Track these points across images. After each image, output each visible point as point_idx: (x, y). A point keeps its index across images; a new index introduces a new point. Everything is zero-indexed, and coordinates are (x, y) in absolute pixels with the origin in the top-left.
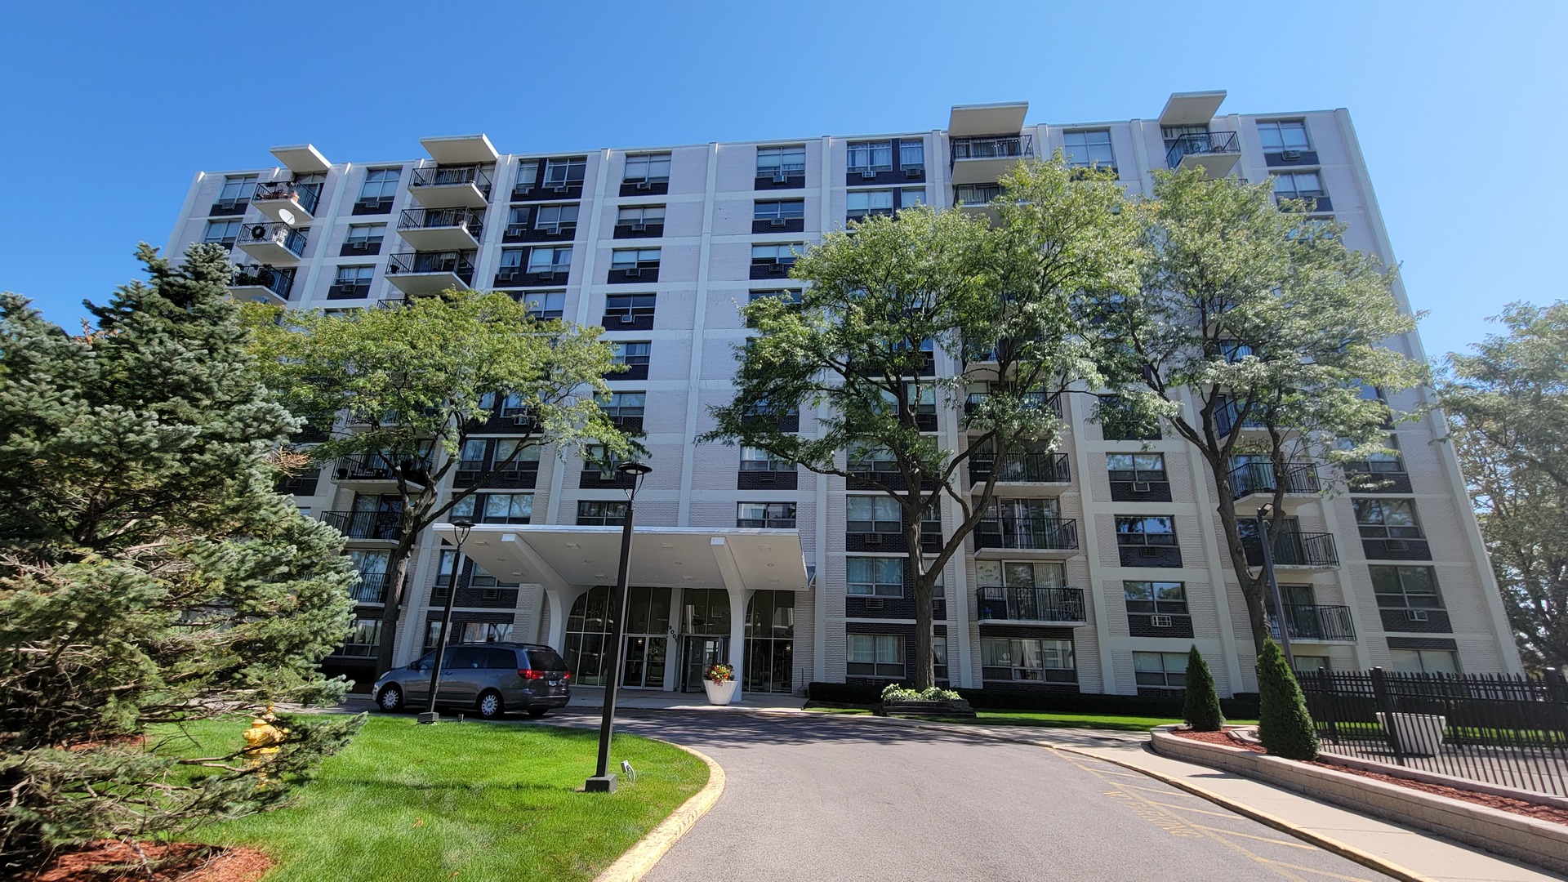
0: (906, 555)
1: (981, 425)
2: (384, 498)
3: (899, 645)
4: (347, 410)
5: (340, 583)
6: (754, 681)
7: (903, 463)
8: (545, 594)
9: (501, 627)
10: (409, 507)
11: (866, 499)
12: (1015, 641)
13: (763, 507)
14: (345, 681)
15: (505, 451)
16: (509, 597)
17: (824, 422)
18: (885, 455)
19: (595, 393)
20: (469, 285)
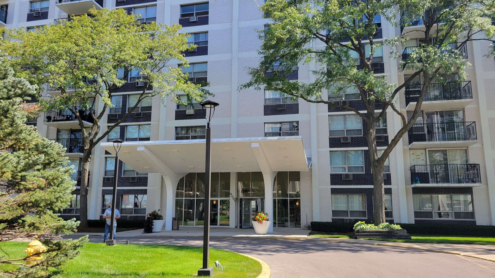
0: (367, 148)
1: (413, 67)
2: (72, 131)
3: (363, 200)
4: (47, 83)
5: (66, 172)
6: (279, 222)
7: (364, 93)
8: (162, 178)
9: (140, 197)
10: (86, 134)
11: (340, 117)
12: (434, 196)
13: (279, 125)
14: (75, 221)
15: (132, 102)
16: (143, 181)
17: (315, 72)
18: (352, 90)
19: (179, 65)
20: (102, 6)
